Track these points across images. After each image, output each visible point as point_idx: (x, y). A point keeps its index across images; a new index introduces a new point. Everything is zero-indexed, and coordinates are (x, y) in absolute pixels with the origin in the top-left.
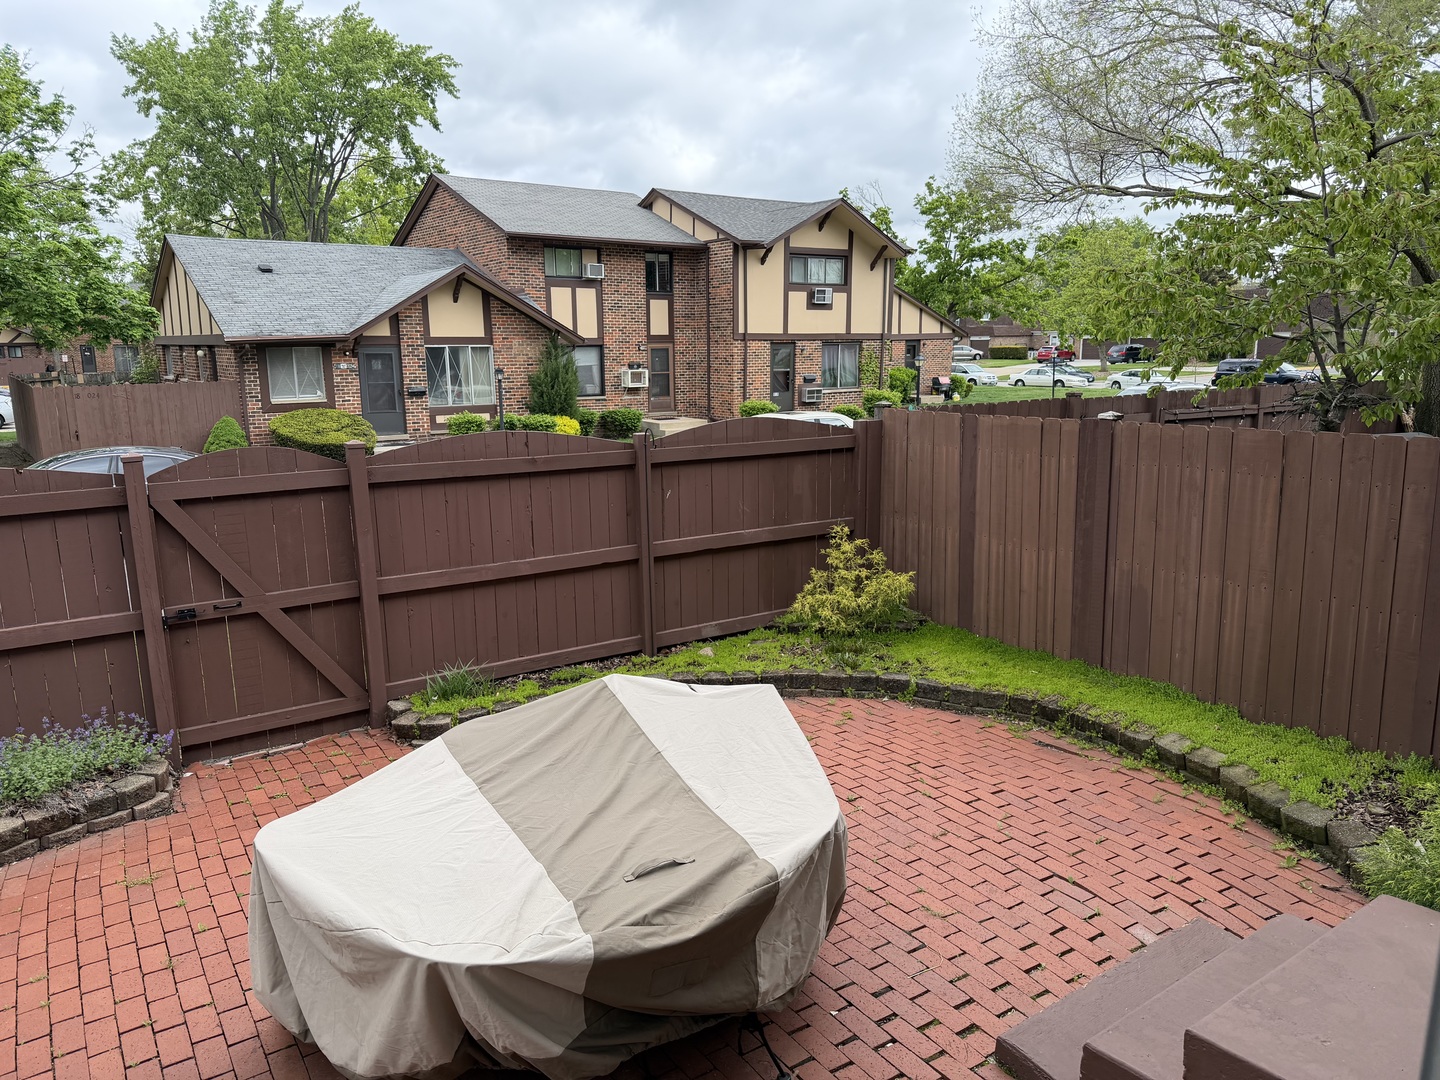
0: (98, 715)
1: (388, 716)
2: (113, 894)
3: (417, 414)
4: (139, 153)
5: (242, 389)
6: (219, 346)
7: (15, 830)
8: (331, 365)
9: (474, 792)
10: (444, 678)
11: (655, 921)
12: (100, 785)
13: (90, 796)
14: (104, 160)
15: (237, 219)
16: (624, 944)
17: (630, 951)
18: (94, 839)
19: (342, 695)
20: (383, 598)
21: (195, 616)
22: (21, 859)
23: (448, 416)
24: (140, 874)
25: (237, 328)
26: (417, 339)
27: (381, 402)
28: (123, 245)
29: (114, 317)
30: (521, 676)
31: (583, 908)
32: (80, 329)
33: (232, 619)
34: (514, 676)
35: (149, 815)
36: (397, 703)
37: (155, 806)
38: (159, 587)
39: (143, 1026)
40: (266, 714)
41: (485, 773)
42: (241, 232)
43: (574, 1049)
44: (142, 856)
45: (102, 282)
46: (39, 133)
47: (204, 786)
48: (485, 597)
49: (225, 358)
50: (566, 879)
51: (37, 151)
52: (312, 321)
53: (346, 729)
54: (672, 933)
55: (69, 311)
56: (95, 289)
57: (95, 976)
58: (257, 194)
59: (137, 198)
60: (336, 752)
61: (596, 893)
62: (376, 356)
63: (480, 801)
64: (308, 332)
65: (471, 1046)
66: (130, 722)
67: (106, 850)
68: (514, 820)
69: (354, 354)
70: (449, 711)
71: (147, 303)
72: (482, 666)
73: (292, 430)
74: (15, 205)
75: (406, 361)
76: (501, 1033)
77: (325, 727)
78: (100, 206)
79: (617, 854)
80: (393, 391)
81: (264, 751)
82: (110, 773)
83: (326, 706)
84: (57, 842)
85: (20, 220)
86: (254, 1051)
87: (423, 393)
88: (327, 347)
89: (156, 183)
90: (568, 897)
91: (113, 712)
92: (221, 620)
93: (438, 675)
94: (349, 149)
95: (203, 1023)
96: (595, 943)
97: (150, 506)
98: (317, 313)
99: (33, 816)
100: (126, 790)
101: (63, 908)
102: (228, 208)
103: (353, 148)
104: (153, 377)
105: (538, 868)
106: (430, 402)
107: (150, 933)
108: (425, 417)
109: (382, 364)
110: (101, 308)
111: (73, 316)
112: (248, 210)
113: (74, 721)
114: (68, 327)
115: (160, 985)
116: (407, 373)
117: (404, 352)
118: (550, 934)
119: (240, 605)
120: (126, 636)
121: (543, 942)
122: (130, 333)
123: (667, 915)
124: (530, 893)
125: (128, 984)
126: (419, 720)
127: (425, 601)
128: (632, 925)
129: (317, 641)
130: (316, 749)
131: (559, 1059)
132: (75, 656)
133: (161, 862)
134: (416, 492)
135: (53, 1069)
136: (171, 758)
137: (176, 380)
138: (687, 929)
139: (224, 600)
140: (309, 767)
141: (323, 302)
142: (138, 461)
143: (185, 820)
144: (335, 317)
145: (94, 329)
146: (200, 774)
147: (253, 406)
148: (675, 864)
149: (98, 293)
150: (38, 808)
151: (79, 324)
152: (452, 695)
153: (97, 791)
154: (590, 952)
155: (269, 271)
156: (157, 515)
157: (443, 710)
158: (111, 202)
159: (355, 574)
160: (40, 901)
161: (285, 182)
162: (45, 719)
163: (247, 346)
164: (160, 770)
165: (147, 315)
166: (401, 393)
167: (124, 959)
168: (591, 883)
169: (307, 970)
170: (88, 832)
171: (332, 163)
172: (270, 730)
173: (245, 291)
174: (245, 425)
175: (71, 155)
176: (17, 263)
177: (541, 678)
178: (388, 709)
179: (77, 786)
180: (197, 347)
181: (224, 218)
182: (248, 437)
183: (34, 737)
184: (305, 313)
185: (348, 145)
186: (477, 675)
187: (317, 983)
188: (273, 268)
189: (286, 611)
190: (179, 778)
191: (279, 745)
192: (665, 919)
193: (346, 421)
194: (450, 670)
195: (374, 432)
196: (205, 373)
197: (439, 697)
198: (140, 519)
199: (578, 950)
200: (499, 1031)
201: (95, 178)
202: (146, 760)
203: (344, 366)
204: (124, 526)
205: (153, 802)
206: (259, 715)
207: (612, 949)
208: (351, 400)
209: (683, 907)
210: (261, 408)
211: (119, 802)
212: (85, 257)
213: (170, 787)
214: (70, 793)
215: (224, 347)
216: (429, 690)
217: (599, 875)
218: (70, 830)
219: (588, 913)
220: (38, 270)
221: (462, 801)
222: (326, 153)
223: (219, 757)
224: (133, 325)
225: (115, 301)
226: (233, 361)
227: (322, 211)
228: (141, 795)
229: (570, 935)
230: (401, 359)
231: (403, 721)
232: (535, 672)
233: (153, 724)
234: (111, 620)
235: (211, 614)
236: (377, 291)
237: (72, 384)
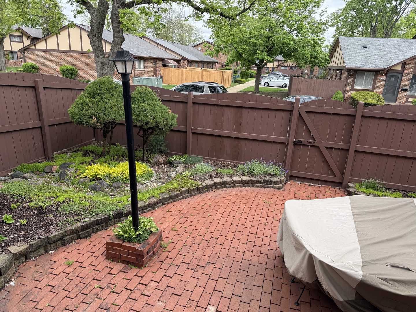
0: (273, 161)
1: (347, 187)
2: (261, 202)
3: (402, 98)
4: (339, 12)
5: (346, 83)
6: (343, 70)
7: (248, 180)
8: (377, 78)
9: (351, 216)
10: (368, 182)
11: (390, 282)
12: (268, 177)
13: (265, 179)
14: (328, 15)
15: (362, 31)
16: (374, 282)
17: (375, 285)
18: (263, 189)
19: (336, 176)
20: (356, 151)
21: (302, 143)
22: (248, 187)
23: (413, 99)
24: (268, 201)
25: (350, 65)
26: (410, 71)
27: (390, 91)
28: (326, 40)
29: (318, 60)
30: (397, 190)
31: (365, 264)
32: (309, 63)
33: (311, 146)
34: (394, 189)
35: (276, 188)
36: (351, 184)
37: (278, 187)
38: (295, 133)
39: (254, 234)
40: (313, 174)
41: (357, 212)
42: (362, 35)
43: (347, 303)
44: (270, 197)
45: (317, 50)
46: (314, 9)
47: (291, 186)
48: (392, 161)
49: (345, 73)
50: (365, 254)
51: (312, 14)
52: (374, 64)
53: (334, 186)
54: (394, 289)
55: (307, 58)
56: (315, 52)
57: (250, 218)
58: (371, 22)
59: (335, 26)
60: (328, 191)
61: (372, 262)
62: (393, 76)
63: (351, 219)
64: (372, 67)
65: (317, 283)
66: (279, 165)
67: (264, 192)
68: (359, 229)
69: (386, 75)
70: (366, 192)
71: (328, 56)
72: (383, 182)
73: (357, 97)
74: (302, 29)
75: (404, 78)
76: (326, 284)
77: (328, 183)
78: (324, 29)
79: (388, 255)
80: (396, 88)
81: (310, 184)
82: (271, 175)
83: (330, 178)
84: (256, 186)
85: (302, 33)
86: (274, 253)
87: (406, 90)
88: (377, 72)
89: (341, 21)
90: (362, 258)
91: (277, 161)
92: (308, 146)
93: (366, 180)
94: (407, 5)
95: (266, 241)
96: (363, 276)
97: (299, 112)
98: (378, 61)
99: (253, 179)
100: (273, 180)
101: (251, 201)
102: (360, 28)
103: (409, 5)
104: (324, 78)
105: (358, 246)
106: (408, 93)
107: (264, 215)
108: (404, 98)
109: (395, 79)
110: (316, 58)
111: (308, 59)
112: (366, 28)
113: (267, 160)
114: (306, 62)
115: (261, 227)
116: (402, 83)
117: (404, 75)
118: (349, 265)
119: (314, 143)
120: (285, 143)
121: (345, 266)
122: (321, 65)
123: (396, 283)
124: (351, 251)
125: (255, 223)
126: (355, 191)
127: (369, 157)
128: (380, 278)
129: (333, 159)
130: (324, 188)
131: (341, 302)
132: (272, 145)
133: (274, 200)
134: (377, 121)
135: (235, 233)
136: (286, 177)
137: (330, 79)
138: (401, 291)
139: (310, 140)
140: (319, 192)
141: (380, 58)
142: (299, 99)
143: (283, 193)
144: (383, 63)
145: (312, 63)
146: (292, 183)
147: (348, 88)
148: (408, 269)
149: (316, 53)
150: (254, 177)
151: (309, 62)
152: (369, 187)
153: (267, 178)
154: (360, 278)
155: (366, 47)
156: (300, 114)
157: (364, 191)
158: (327, 27)
159: (349, 142)
160: (248, 197)
161: (381, 18)
162: (261, 158)
163: (352, 70)
164: (282, 179)
165: (326, 60)
166: (398, 89)
167: (257, 218)
168: (372, 259)
169: (287, 240)
170: (263, 187)
171: (400, 11)
172: (313, 179)
173: (357, 54)
174: (344, 94)
175: (320, 14)
176: (298, 45)
177: (404, 193)
178: (348, 184)
179: (263, 175)
180: (338, 70)
181: (359, 31)
182: (344, 98)
183: (258, 161)
184: (373, 61)
185: (407, 4)
186: (380, 184)
187: (289, 245)
188: (368, 46)
189: (326, 148)
190: (286, 182)
191: (314, 184)
192: (394, 284)
193: (376, 96)
194: (371, 180)
195: (384, 101)
196: (338, 78)
197: (365, 187)
198: (295, 114)
199: (356, 275)
200: (325, 283)
201: (325, 21)
202: (280, 175)
203: (381, 79)
204: (291, 116)
205: (278, 185)
206: (311, 174)
207: (368, 281)
208: (380, 90)
209: (404, 284)
210: (350, 89)
211: (271, 182)
212: (315, 43)
213: (283, 184)
214: (261, 176)
215: (345, 70)
216: (362, 183)
217: (377, 258)
218: (259, 185)
219: (366, 267)
220: (303, 47)
221: (346, 217)
222: (399, 7)
223: (298, 181)
224: (322, 62)
225: (319, 56)
226: (346, 75)
227: (391, 28)
228: (276, 183)
229: (356, 269)
230: (402, 78)
231: (351, 190)
232: (403, 191)
233: (285, 167)
234: (282, 139)
235: (306, 143)
236: (401, 54)
237: (304, 78)
